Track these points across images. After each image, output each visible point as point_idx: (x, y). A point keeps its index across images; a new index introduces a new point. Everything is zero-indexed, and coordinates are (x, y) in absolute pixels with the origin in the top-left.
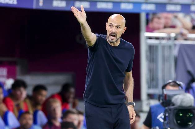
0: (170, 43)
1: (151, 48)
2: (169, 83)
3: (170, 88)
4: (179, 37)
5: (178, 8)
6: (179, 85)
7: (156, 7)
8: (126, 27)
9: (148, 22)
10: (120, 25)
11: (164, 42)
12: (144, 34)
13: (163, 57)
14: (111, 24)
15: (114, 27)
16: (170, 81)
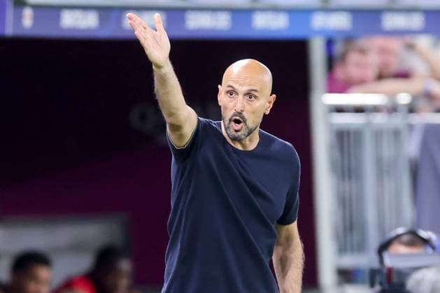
0: (398, 121)
1: (344, 139)
2: (398, 237)
3: (399, 249)
4: (422, 104)
5: (417, 21)
6: (426, 242)
7: (354, 21)
8: (274, 96)
9: (331, 62)
10: (256, 91)
11: (379, 119)
12: (323, 99)
13: (379, 162)
14: (230, 89)
15: (241, 96)
16: (400, 231)
